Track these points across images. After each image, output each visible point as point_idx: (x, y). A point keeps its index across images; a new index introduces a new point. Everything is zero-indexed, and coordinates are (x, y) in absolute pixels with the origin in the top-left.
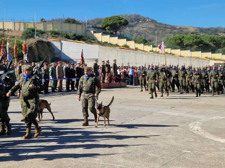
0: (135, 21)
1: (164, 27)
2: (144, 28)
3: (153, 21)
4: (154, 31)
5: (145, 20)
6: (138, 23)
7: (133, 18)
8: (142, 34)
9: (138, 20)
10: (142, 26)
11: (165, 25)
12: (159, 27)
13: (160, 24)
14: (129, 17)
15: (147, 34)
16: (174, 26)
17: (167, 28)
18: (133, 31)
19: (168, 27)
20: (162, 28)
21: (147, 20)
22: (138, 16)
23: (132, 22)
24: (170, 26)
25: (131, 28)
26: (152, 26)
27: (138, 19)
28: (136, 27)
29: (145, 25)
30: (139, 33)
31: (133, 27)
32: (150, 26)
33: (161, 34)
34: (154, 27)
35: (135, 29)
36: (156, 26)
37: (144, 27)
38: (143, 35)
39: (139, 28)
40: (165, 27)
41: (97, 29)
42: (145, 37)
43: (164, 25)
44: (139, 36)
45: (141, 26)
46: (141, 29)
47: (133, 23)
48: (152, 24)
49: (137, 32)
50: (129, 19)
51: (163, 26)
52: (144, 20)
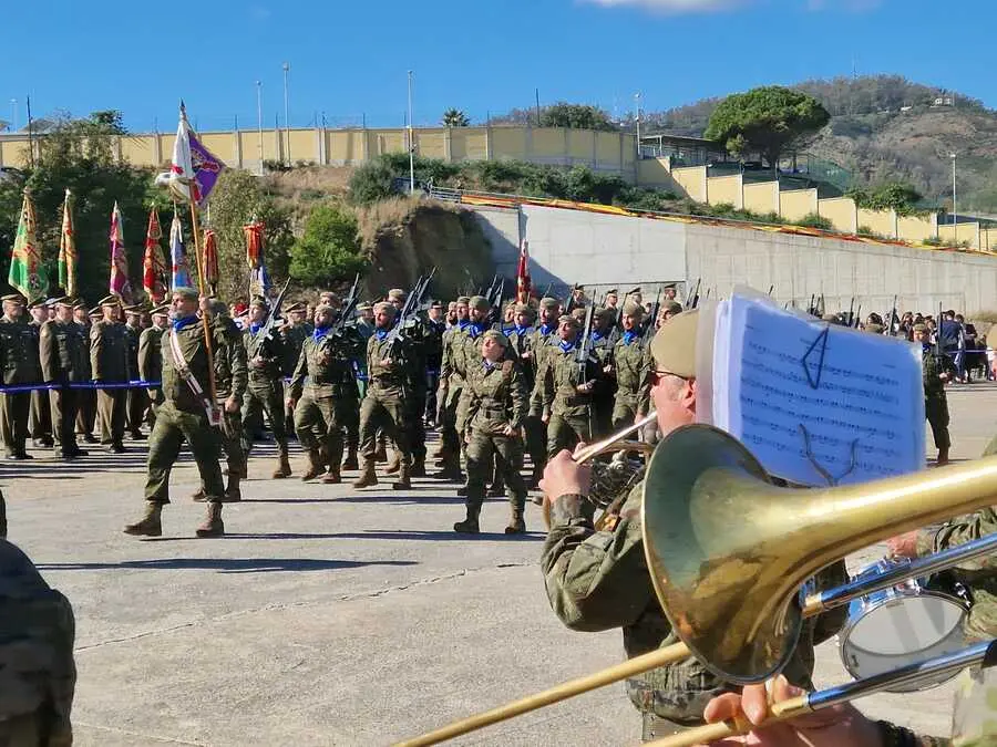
0: (879, 109)
2: (921, 135)
3: (963, 104)
4: (971, 149)
5: (927, 103)
6: (894, 116)
7: (873, 91)
8: (914, 164)
9: (896, 102)
10: (912, 129)
12: (993, 130)
14: (852, 90)
15: (939, 165)
18: (874, 150)
21: (938, 101)
22: (896, 82)
23: (869, 110)
25: (862, 139)
26: (961, 126)
27: (893, 98)
28: (888, 135)
29: (926, 122)
30: (898, 161)
31: (873, 135)
32: (947, 128)
34: (968, 133)
35: (882, 142)
36: (980, 126)
37: (923, 131)
38: (916, 170)
39: (898, 136)
42: (928, 179)
44: (901, 175)
45: (906, 126)
46: (911, 142)
47: (871, 118)
48: (959, 118)
49: (888, 156)
50: (854, 98)
52: (924, 100)
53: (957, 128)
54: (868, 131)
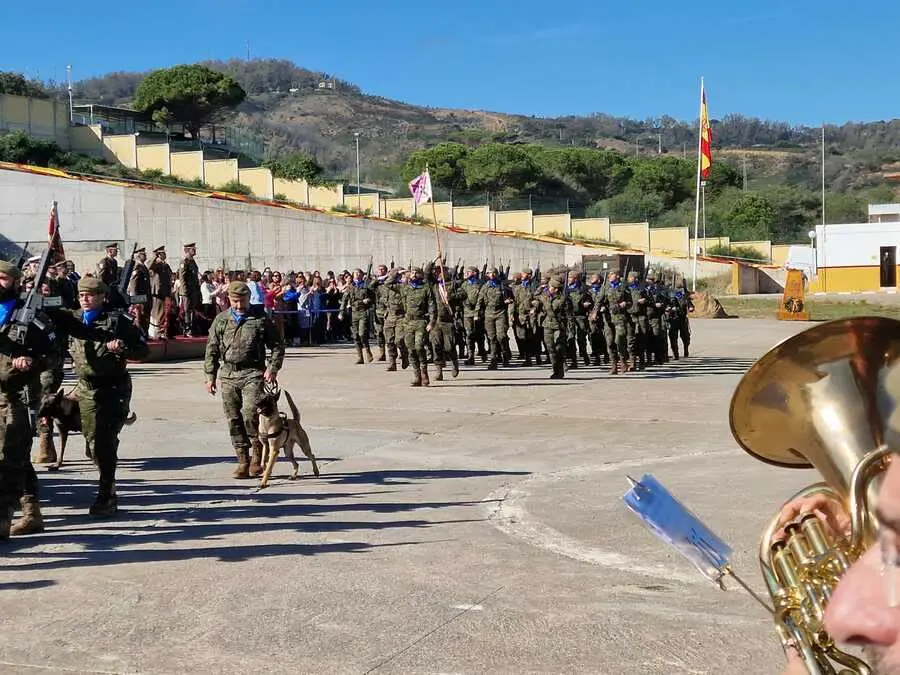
0: (271, 89)
1: (386, 114)
2: (308, 114)
3: (343, 89)
4: (350, 128)
5: (313, 86)
6: (284, 96)
7: (264, 73)
8: (303, 140)
9: (286, 84)
10: (299, 109)
11: (395, 105)
12: (369, 113)
13: (373, 100)
14: (246, 72)
15: (324, 141)
16: (427, 109)
17: (401, 117)
18: (266, 126)
19: (404, 112)
20: (380, 118)
21: (322, 85)
22: (285, 67)
23: (262, 90)
24: (412, 108)
25: (257, 116)
26: (341, 108)
27: (283, 80)
28: (279, 113)
29: (311, 103)
30: (288, 137)
31: (265, 112)
32: (331, 110)
33: (376, 139)
34: (348, 114)
35: (274, 119)
36: (358, 109)
37: (309, 111)
38: (304, 145)
39: (287, 114)
40: (392, 112)
41: (118, 120)
42: (314, 153)
43: (386, 105)
44: (291, 149)
45: (295, 106)
46: (300, 120)
47: (264, 97)
48: (340, 101)
49: (279, 132)
50: (248, 77)
51: (384, 108)
52: (310, 83)
53: (339, 109)
54: (261, 108)
